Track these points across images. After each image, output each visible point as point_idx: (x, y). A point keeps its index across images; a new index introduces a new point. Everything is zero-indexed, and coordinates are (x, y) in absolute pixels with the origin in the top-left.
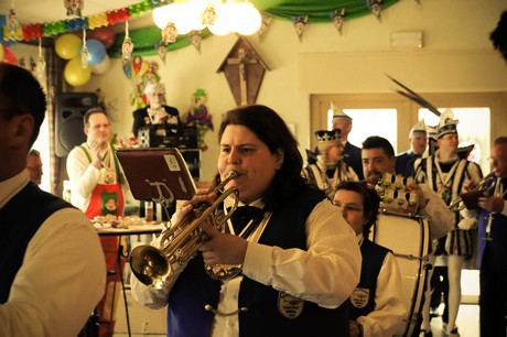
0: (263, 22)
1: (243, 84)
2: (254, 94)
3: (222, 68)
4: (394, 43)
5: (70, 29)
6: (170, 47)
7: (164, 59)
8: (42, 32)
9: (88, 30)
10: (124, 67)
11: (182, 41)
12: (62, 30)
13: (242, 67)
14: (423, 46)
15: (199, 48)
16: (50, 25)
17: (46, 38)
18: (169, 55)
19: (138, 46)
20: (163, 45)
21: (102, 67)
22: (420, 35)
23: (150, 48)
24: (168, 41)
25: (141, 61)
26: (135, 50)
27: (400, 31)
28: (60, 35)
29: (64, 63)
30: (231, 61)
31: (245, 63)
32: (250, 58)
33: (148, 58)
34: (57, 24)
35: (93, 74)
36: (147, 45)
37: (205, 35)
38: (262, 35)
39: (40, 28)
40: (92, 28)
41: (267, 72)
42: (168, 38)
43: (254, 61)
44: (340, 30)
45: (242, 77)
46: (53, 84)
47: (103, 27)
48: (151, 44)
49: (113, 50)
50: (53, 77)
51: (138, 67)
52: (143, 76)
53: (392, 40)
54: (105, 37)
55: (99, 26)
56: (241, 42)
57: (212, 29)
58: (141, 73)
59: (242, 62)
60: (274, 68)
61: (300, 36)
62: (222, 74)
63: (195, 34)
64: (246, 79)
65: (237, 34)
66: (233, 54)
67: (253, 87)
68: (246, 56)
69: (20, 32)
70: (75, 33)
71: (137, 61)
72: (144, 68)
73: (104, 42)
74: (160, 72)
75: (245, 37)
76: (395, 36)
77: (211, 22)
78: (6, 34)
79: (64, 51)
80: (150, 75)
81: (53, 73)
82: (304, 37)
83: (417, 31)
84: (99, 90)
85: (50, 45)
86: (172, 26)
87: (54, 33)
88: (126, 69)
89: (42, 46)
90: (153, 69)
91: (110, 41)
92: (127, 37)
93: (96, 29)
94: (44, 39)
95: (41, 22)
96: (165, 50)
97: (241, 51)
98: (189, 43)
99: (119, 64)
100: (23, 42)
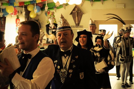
0: (82, 1)
1: (77, 18)
2: (79, 20)
3: (71, 13)
4: (117, 7)
5: (31, 3)
6: (58, 8)
7: (56, 11)
8: (24, 4)
9: (36, 3)
10: (45, 13)
11: (61, 6)
12: (29, 3)
13: (76, 13)
14: (125, 8)
15: (65, 8)
16: (26, 2)
17: (25, 5)
18: (57, 10)
19: (49, 8)
20: (56, 7)
21: (39, 13)
22: (124, 5)
23: (52, 8)
24: (57, 6)
25: (50, 12)
26: (48, 9)
27: (118, 4)
28: (29, 4)
29: (29, 12)
30: (73, 12)
31: (77, 12)
32: (79, 11)
33: (52, 11)
34: (28, 2)
35: (37, 15)
36: (51, 7)
37: (67, 5)
38: (82, 5)
39: (24, 3)
40: (37, 3)
41: (83, 15)
42: (57, 5)
43: (79, 12)
44: (102, 3)
45: (76, 16)
46: (27, 18)
47: (40, 2)
48: (52, 7)
49: (42, 9)
50: (27, 16)
51: (49, 13)
52: (50, 16)
53: (116, 6)
54: (40, 5)
55: (39, 2)
56: (76, 7)
57: (68, 3)
58: (50, 15)
59: (76, 12)
60: (85, 13)
61: (92, 5)
62: (71, 15)
63: (64, 4)
64: (78, 16)
65: (75, 4)
66: (74, 10)
67: (79, 18)
68: (78, 10)
69: (18, 4)
70: (32, 4)
71: (49, 11)
72: (51, 13)
73: (40, 7)
74: (55, 14)
75: (77, 5)
76: (117, 5)
77: (69, 1)
78: (15, 4)
79: (29, 9)
80: (52, 15)
81: (27, 15)
82: (93, 5)
83: (123, 4)
84: (39, 19)
85: (26, 7)
86: (58, 2)
87: (27, 4)
88: (46, 14)
89: (24, 8)
90: (53, 13)
91: (42, 6)
92: (46, 5)
93: (38, 3)
94: (25, 6)
95: (24, 1)
96: (56, 8)
97: (76, 9)
98: (63, 7)
99: (44, 12)
100: (19, 6)
